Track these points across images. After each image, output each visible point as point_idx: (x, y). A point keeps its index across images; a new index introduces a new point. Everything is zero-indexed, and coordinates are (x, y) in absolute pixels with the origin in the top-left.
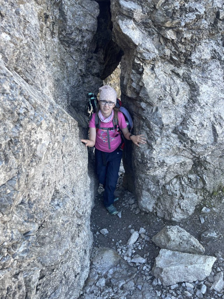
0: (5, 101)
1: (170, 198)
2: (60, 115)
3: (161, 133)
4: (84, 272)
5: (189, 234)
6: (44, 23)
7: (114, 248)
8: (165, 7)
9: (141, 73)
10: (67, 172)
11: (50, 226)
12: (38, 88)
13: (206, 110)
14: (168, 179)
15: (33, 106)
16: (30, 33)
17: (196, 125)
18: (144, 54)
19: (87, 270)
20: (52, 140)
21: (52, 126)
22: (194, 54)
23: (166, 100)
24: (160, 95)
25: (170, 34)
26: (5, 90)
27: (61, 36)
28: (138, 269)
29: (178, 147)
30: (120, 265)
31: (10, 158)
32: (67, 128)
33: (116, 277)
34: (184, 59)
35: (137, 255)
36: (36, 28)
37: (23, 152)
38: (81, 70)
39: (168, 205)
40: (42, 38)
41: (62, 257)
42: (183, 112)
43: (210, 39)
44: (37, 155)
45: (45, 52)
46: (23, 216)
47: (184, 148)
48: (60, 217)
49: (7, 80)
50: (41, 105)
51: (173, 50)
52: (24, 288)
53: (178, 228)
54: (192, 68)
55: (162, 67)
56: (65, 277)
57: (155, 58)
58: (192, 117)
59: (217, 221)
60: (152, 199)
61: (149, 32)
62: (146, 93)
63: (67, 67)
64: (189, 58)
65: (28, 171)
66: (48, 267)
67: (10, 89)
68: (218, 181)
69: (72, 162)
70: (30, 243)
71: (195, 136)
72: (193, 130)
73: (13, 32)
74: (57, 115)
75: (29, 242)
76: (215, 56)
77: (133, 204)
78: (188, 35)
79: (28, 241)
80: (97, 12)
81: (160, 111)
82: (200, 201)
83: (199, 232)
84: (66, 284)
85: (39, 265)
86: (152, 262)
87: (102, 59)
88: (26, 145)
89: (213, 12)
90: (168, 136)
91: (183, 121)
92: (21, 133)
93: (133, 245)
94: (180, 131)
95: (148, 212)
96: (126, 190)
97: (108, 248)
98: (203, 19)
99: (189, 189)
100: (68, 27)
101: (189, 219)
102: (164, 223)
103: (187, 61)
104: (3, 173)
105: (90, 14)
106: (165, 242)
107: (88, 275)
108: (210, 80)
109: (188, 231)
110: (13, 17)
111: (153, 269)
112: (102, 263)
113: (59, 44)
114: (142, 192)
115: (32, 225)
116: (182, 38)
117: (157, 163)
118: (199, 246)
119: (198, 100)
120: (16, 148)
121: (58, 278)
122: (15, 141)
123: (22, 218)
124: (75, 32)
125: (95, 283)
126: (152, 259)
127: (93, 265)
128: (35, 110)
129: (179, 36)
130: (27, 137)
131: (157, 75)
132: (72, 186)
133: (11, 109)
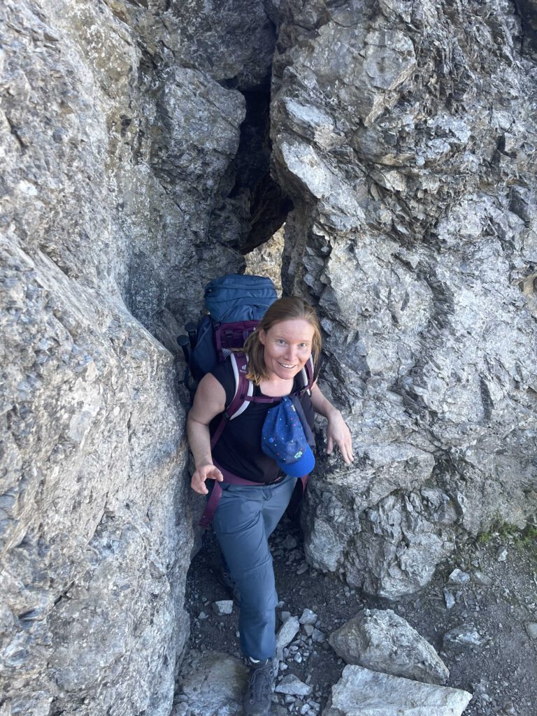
0: (11, 325)
1: (378, 542)
2: (132, 342)
3: (363, 389)
4: (159, 709)
5: (415, 632)
6: (119, 136)
7: (237, 654)
8: (383, 125)
9: (326, 257)
10: (138, 471)
11: (84, 596)
12: (88, 282)
13: (467, 345)
14: (375, 497)
15: (70, 332)
16: (85, 165)
17: (443, 378)
18: (333, 218)
19: (167, 705)
20: (106, 403)
21: (111, 372)
22: (445, 225)
23: (378, 318)
24: (364, 306)
25: (391, 181)
26: (14, 302)
27: (156, 160)
28: (288, 710)
29: (401, 423)
31: (7, 448)
32: (145, 372)
34: (423, 232)
35: (292, 676)
36: (99, 147)
37: (38, 432)
38: (195, 233)
39: (371, 557)
40: (111, 166)
41: (105, 671)
42: (416, 347)
43: (481, 194)
44: (68, 437)
45: (116, 196)
46: (22, 574)
47: (416, 428)
48: (112, 575)
49: (20, 280)
50: (89, 329)
51: (397, 213)
53: (390, 617)
54: (439, 253)
55: (373, 246)
57: (357, 228)
58: (435, 358)
59: (484, 604)
60: (336, 540)
61: (347, 172)
62: (334, 300)
63: (165, 226)
64: (433, 231)
65: (45, 472)
66: (71, 692)
67: (25, 299)
68: (492, 508)
69: (151, 447)
70: (33, 637)
71: (439, 402)
72: (436, 389)
73: (44, 178)
74: (127, 342)
75: (31, 634)
76: (492, 230)
77: (292, 550)
78: (431, 185)
79: (28, 632)
80: (241, 115)
81: (363, 340)
82: (448, 554)
83: (441, 628)
85: (52, 686)
86: (323, 696)
87: (248, 210)
88: (45, 417)
89: (490, 136)
90: (378, 399)
91: (416, 366)
92: (38, 393)
93: (283, 651)
94: (407, 388)
95: (325, 571)
97: (223, 654)
98: (467, 153)
99: (423, 524)
100: (173, 142)
101: (420, 596)
102: (361, 601)
103: (428, 238)
105: (224, 119)
106: (357, 649)
108: (479, 282)
109: (414, 625)
110: (47, 147)
111: (324, 711)
112: (206, 689)
113: (150, 177)
114: (313, 523)
115: (39, 596)
116: (418, 189)
118: (437, 663)
119: (449, 323)
120: (23, 425)
122: (23, 410)
123: (19, 578)
124: (188, 154)
126: (324, 689)
127: (184, 694)
128: (75, 341)
129: (411, 184)
130: (50, 400)
131: (361, 263)
132: (148, 503)
133: (22, 343)
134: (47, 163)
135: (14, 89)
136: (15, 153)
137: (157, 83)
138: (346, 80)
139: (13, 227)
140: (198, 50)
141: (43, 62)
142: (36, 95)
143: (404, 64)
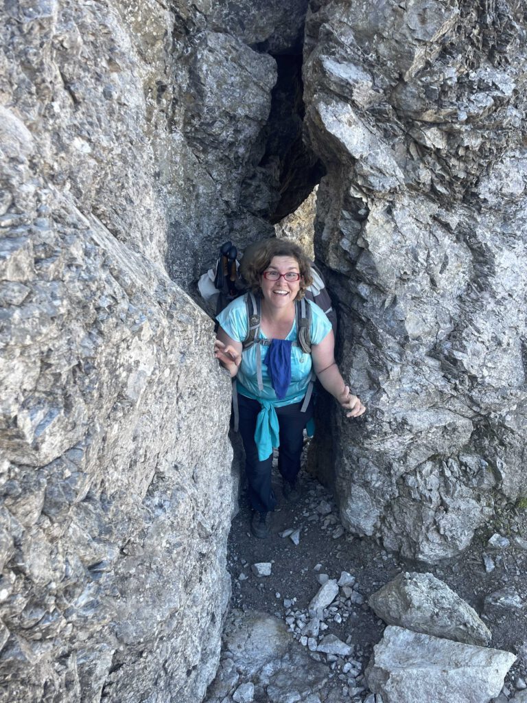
0: (73, 282)
1: (415, 507)
2: (178, 306)
3: (401, 354)
4: (208, 665)
5: (456, 595)
6: (154, 102)
7: (278, 614)
8: (423, 79)
9: (363, 220)
10: (184, 433)
11: (140, 553)
12: (135, 247)
13: (508, 308)
14: (412, 463)
15: (126, 291)
16: (128, 129)
17: (483, 342)
18: (371, 179)
19: (214, 660)
20: (159, 363)
21: (163, 333)
22: (486, 183)
23: (416, 282)
24: (403, 269)
25: (432, 138)
26: (75, 259)
27: (189, 128)
28: (331, 669)
29: (440, 388)
30: (291, 657)
31: (75, 402)
32: (190, 336)
33: (280, 684)
34: (463, 191)
35: (332, 636)
36: (137, 113)
37: (100, 389)
38: (227, 203)
39: (409, 522)
40: (148, 133)
41: (162, 625)
42: (455, 311)
43: (524, 150)
44: (126, 396)
45: (153, 164)
46: (89, 527)
47: (455, 394)
48: (164, 534)
49: (78, 237)
50: (143, 289)
51: (437, 172)
52: (77, 688)
53: (430, 580)
54: (479, 213)
55: (412, 207)
56: (166, 673)
57: (395, 189)
58: (474, 322)
59: (524, 568)
60: (373, 505)
61: (385, 130)
62: (371, 264)
63: (198, 196)
64: (474, 190)
65: (106, 429)
66: (130, 645)
67: (84, 256)
69: (196, 410)
70: (102, 587)
71: (479, 366)
72: (476, 354)
73: (96, 136)
74: (173, 306)
75: (100, 585)
77: (327, 515)
78: (473, 142)
79: (97, 583)
80: (272, 79)
81: (401, 304)
82: (487, 519)
83: (481, 591)
84: (166, 688)
85: (112, 638)
86: (365, 656)
87: (277, 178)
88: (106, 374)
90: (416, 364)
91: (455, 330)
92: (100, 350)
93: (323, 611)
94: (446, 352)
95: (361, 535)
96: (313, 479)
97: (264, 614)
98: (510, 107)
99: (461, 489)
100: (205, 110)
101: (459, 560)
102: (399, 565)
103: (468, 197)
104: (58, 434)
105: (256, 84)
106: (397, 610)
107: (215, 673)
108: (521, 242)
109: (453, 588)
110: (99, 103)
111: (367, 670)
112: (250, 647)
113: (184, 146)
114: (350, 488)
115: (107, 549)
116: (459, 146)
117: (390, 423)
118: (479, 625)
119: (490, 285)
120: (87, 381)
121: (150, 672)
122: (86, 366)
123: (87, 531)
124: (220, 121)
125: (231, 692)
126: (365, 649)
127: (228, 650)
128: (130, 300)
129: (452, 142)
130: (110, 358)
131: (398, 225)
132: (194, 465)
133: (84, 299)
134: (99, 120)
135: (67, 42)
136: (68, 110)
137: (189, 49)
138: (385, 34)
139: (68, 186)
140: (229, 14)
141: (93, 16)
142: (87, 50)
143: (447, 14)
